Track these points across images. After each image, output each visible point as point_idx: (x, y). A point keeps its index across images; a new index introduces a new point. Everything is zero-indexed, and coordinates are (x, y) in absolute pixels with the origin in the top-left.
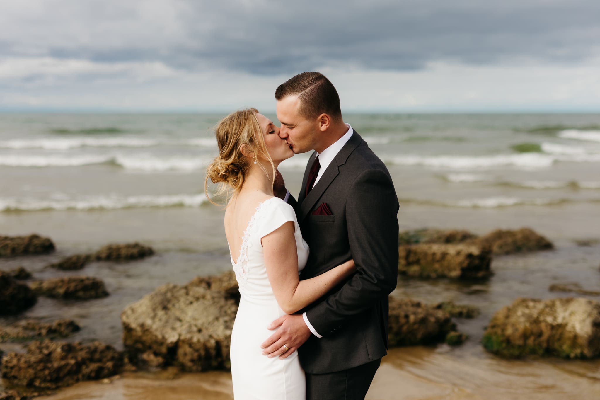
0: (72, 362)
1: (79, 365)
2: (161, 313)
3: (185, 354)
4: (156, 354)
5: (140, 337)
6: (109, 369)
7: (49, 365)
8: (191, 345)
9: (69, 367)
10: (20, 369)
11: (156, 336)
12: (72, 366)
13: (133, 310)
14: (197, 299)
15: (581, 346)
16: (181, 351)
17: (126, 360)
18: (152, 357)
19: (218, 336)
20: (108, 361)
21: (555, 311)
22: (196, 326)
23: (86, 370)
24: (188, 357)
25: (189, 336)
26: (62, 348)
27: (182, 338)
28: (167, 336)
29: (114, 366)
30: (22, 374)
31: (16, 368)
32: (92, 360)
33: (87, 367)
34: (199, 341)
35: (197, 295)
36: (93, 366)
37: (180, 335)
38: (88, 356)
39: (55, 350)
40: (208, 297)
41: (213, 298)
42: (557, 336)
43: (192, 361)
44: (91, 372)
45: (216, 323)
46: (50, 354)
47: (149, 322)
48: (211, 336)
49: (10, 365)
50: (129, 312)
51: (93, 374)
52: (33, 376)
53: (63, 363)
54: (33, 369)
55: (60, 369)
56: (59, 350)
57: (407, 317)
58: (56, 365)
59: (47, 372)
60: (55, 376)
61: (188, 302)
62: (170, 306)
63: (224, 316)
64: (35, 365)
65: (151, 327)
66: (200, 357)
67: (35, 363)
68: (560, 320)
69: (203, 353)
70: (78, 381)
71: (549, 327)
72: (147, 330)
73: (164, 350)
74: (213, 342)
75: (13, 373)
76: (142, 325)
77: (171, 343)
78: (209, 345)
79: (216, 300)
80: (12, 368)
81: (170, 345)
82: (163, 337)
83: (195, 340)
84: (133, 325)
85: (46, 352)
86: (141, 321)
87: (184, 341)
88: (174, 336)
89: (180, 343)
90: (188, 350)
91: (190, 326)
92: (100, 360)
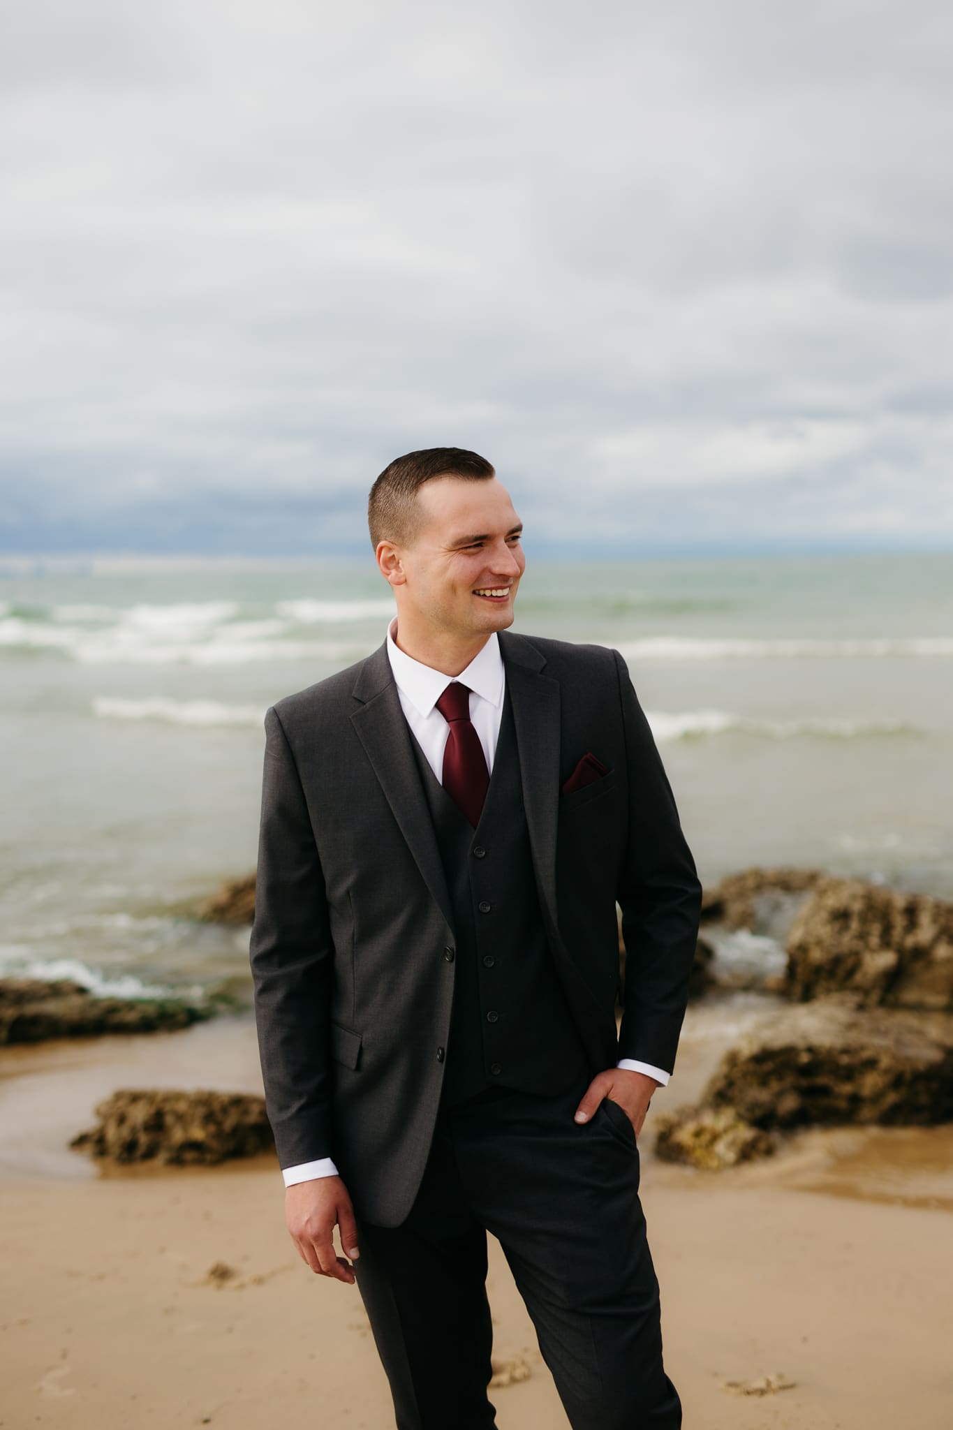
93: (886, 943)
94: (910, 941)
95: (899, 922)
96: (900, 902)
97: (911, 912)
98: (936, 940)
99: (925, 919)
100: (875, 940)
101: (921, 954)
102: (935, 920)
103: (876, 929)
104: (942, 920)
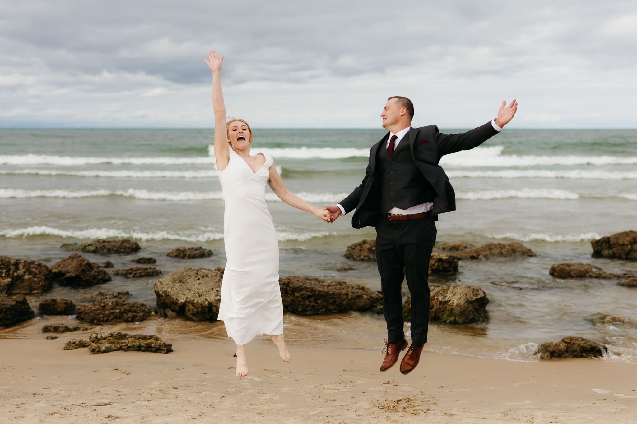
0: (118, 311)
1: (121, 313)
2: (178, 285)
3: (189, 310)
4: (173, 311)
5: (165, 300)
6: (140, 317)
7: (104, 312)
8: (193, 304)
9: (115, 314)
10: (86, 313)
11: (173, 299)
12: (117, 313)
13: (161, 283)
14: (203, 277)
15: (455, 315)
16: (187, 309)
17: (153, 313)
18: (170, 312)
19: (211, 299)
20: (140, 312)
21: (447, 293)
22: (198, 293)
23: (125, 316)
24: (191, 312)
25: (192, 299)
26: (112, 303)
27: (188, 300)
28: (179, 299)
29: (143, 316)
30: (86, 317)
31: (83, 313)
32: (130, 311)
33: (127, 315)
34: (198, 302)
35: (203, 274)
36: (130, 315)
37: (187, 298)
38: (128, 308)
39: (108, 303)
40: (209, 276)
41: (212, 276)
42: (442, 309)
43: (193, 314)
44: (129, 317)
45: (211, 291)
46: (104, 307)
47: (170, 290)
48: (206, 300)
49: (80, 311)
50: (159, 284)
51: (130, 319)
52: (92, 318)
53: (112, 311)
54: (93, 313)
55: (109, 315)
56: (110, 304)
57: (347, 294)
58: (107, 312)
59: (101, 315)
60: (106, 318)
61: (197, 278)
62: (184, 280)
63: (217, 288)
64: (94, 311)
65: (171, 293)
66: (198, 312)
67: (94, 310)
68: (447, 299)
69: (200, 309)
70: (120, 322)
71: (439, 302)
72: (168, 295)
73: (177, 308)
74: (207, 303)
75: (82, 316)
76: (165, 292)
77: (181, 303)
78: (204, 305)
79: (214, 277)
80: (81, 313)
81: (180, 305)
82: (177, 299)
83: (195, 301)
84: (161, 293)
85: (102, 305)
86: (165, 289)
87: (189, 302)
88: (183, 299)
89: (187, 302)
90: (191, 307)
91: (194, 294)
92: (135, 312)
93: (8, 276)
94: (15, 274)
95: (13, 268)
96: (12, 262)
97: (17, 264)
98: (25, 272)
99: (21, 267)
100: (4, 275)
101: (20, 278)
102: (24, 266)
103: (5, 271)
104: (26, 267)
